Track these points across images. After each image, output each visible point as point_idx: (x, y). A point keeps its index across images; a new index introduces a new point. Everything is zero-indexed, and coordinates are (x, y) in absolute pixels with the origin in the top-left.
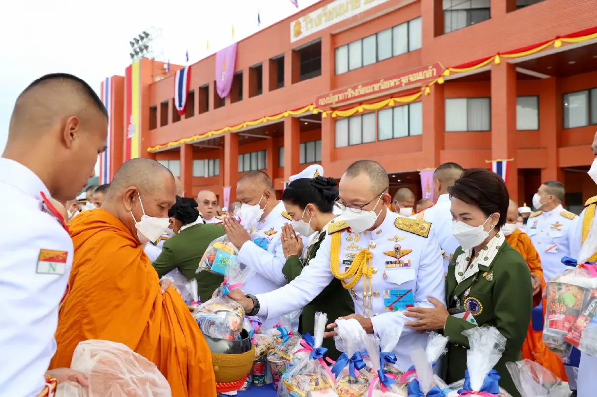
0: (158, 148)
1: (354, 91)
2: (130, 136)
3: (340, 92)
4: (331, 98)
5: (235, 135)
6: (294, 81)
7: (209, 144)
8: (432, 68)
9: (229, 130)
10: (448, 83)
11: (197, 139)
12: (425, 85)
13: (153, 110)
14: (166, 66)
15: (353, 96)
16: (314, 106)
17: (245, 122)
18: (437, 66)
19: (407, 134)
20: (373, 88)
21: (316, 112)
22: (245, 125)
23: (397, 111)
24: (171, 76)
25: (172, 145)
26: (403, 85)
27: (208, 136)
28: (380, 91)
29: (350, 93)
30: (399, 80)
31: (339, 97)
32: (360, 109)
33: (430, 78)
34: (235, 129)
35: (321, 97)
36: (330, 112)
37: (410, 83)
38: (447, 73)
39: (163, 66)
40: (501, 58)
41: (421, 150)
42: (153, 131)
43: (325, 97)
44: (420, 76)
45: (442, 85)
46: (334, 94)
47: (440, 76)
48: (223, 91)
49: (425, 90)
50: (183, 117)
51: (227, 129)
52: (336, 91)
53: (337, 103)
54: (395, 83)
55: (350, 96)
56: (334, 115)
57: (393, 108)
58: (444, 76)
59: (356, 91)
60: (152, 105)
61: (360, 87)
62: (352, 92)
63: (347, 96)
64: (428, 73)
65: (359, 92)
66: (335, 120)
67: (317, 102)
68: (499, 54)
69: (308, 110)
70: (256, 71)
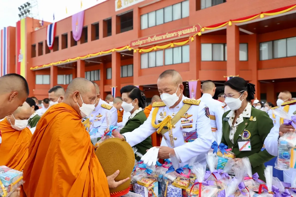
0: (37, 68)
1: (152, 39)
2: (19, 61)
3: (144, 39)
4: (139, 42)
5: (83, 61)
6: (118, 32)
7: (66, 66)
8: (195, 27)
9: (80, 59)
10: (204, 35)
11: (61, 63)
12: (191, 36)
13: (34, 47)
14: (41, 22)
15: (151, 41)
16: (129, 46)
17: (89, 54)
18: (197, 26)
19: (181, 62)
20: (162, 37)
21: (130, 49)
22: (89, 56)
23: (175, 49)
24: (44, 28)
25: (45, 66)
26: (179, 36)
27: (67, 61)
28: (166, 39)
29: (149, 39)
30: (177, 33)
31: (143, 42)
32: (155, 48)
33: (193, 33)
34: (83, 58)
35: (133, 42)
36: (138, 49)
37: (183, 35)
38: (203, 30)
39: (39, 22)
40: (232, 22)
41: (189, 71)
42: (34, 58)
43: (135, 41)
44: (188, 31)
45: (200, 36)
46: (140, 40)
47: (199, 31)
48: (77, 37)
49: (191, 39)
50: (52, 51)
51: (78, 58)
52: (141, 38)
53: (142, 45)
54: (174, 35)
55: (149, 41)
56: (140, 51)
57: (173, 48)
58: (201, 31)
59: (153, 38)
60: (33, 44)
61: (155, 36)
62: (151, 39)
63: (148, 41)
64: (193, 30)
65: (154, 39)
66: (141, 54)
67: (131, 44)
68: (231, 20)
69: (126, 48)
70: (96, 27)
